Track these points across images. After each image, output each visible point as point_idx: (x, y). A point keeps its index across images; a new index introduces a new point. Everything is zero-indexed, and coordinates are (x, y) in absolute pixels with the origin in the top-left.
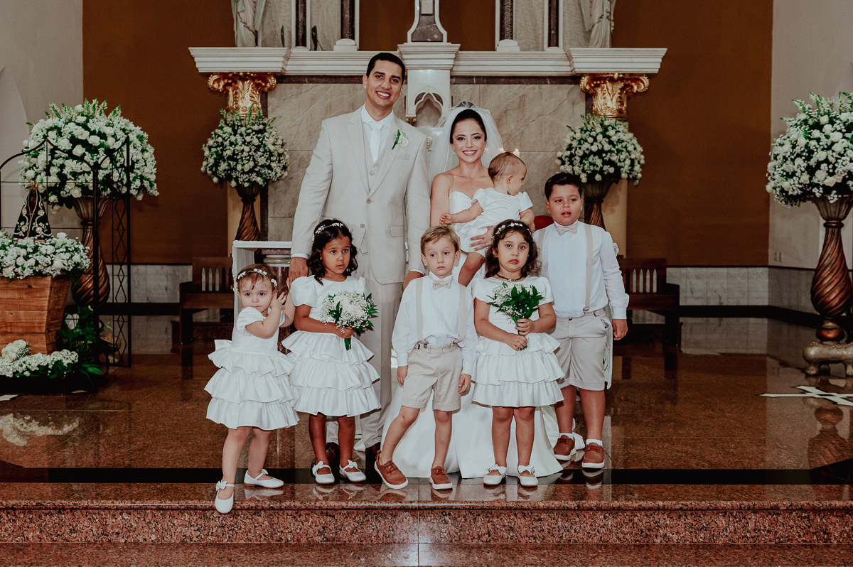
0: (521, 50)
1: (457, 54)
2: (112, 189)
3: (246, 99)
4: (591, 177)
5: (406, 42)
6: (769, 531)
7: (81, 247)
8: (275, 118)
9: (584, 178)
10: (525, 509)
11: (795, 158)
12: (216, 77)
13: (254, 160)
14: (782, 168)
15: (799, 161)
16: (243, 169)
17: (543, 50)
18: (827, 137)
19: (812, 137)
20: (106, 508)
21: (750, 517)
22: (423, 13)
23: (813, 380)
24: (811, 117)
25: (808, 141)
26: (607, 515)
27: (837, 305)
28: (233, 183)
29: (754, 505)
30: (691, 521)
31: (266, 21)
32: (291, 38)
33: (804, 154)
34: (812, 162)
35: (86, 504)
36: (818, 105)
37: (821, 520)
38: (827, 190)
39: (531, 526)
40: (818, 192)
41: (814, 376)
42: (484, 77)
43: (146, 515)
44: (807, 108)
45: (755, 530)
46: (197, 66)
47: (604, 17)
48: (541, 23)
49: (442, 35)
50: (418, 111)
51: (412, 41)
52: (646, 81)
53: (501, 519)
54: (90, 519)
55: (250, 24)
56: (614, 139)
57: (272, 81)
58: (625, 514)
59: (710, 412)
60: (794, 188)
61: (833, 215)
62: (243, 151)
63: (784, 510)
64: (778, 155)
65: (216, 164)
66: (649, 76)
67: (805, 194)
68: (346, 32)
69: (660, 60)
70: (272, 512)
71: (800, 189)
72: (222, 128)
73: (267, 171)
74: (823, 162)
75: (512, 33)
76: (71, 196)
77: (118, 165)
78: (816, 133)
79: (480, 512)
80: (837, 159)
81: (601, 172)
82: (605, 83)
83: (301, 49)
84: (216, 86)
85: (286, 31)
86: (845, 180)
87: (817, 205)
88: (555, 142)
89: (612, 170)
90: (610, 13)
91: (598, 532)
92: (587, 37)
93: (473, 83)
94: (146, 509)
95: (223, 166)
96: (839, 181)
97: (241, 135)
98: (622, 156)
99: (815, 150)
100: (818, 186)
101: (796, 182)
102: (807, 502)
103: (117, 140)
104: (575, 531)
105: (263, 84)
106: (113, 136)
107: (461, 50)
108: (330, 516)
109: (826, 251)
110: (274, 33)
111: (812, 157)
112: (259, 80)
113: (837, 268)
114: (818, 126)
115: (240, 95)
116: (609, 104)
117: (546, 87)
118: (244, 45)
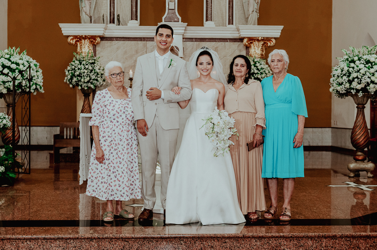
0: (216, 26)
1: (186, 28)
2: (22, 89)
3: (85, 48)
5: (162, 22)
6: (332, 247)
7: (7, 116)
8: (100, 57)
10: (219, 238)
11: (343, 76)
12: (72, 37)
13: (90, 77)
14: (337, 81)
15: (345, 77)
16: (84, 81)
17: (226, 26)
18: (357, 66)
19: (350, 67)
20: (19, 239)
21: (323, 240)
22: (170, 8)
23: (352, 179)
24: (350, 57)
25: (348, 68)
26: (257, 240)
27: (363, 144)
28: (80, 88)
29: (325, 235)
30: (296, 243)
31: (96, 12)
32: (107, 20)
33: (347, 74)
34: (351, 78)
35: (9, 237)
36: (353, 52)
37: (356, 241)
38: (358, 91)
39: (221, 246)
40: (353, 92)
41: (353, 177)
42: (198, 39)
43: (38, 242)
44: (348, 53)
45: (325, 246)
46: (63, 32)
47: (255, 11)
48: (225, 14)
49: (179, 19)
51: (165, 22)
52: (274, 41)
53: (207, 242)
54: (11, 244)
55: (88, 13)
56: (259, 67)
57: (98, 39)
58: (265, 240)
59: (305, 193)
60: (343, 90)
61: (360, 103)
62: (84, 72)
63: (339, 237)
64: (335, 74)
65: (72, 79)
66: (275, 38)
67: (348, 93)
68: (134, 16)
69: (281, 31)
70: (99, 240)
71: (345, 90)
72: (74, 62)
73: (96, 82)
74: (355, 78)
75: (211, 18)
76: (2, 92)
77: (25, 78)
78: (352, 65)
79: (197, 239)
80: (362, 76)
82: (255, 42)
83: (112, 25)
84: (71, 42)
85: (105, 16)
86: (366, 86)
87: (353, 98)
90: (257, 9)
91: (253, 248)
92: (246, 20)
93: (193, 41)
94: (38, 239)
95: (75, 79)
96: (363, 87)
97: (84, 65)
98: (263, 76)
99: (352, 72)
100: (353, 89)
101: (343, 87)
102: (350, 233)
103: (24, 66)
104: (242, 248)
105: (94, 41)
106: (23, 64)
107: (187, 26)
108: (127, 241)
109: (358, 119)
110: (99, 17)
111: (350, 76)
112: (92, 39)
113: (363, 127)
114: (353, 61)
115: (83, 46)
116: (257, 52)
117: (228, 44)
118: (85, 23)
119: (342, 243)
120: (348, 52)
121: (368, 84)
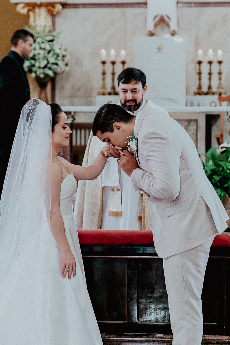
3: (41, 20)
8: (60, 32)
12: (22, 5)
13: (47, 60)
16: (39, 66)
28: (33, 75)
42: (200, 3)
50: (156, 26)
57: (59, 7)
62: (40, 54)
73: (55, 66)
84: (22, 11)
93: (193, 7)
97: (39, 43)
105: (53, 9)
112: (50, 6)
115: (37, 17)
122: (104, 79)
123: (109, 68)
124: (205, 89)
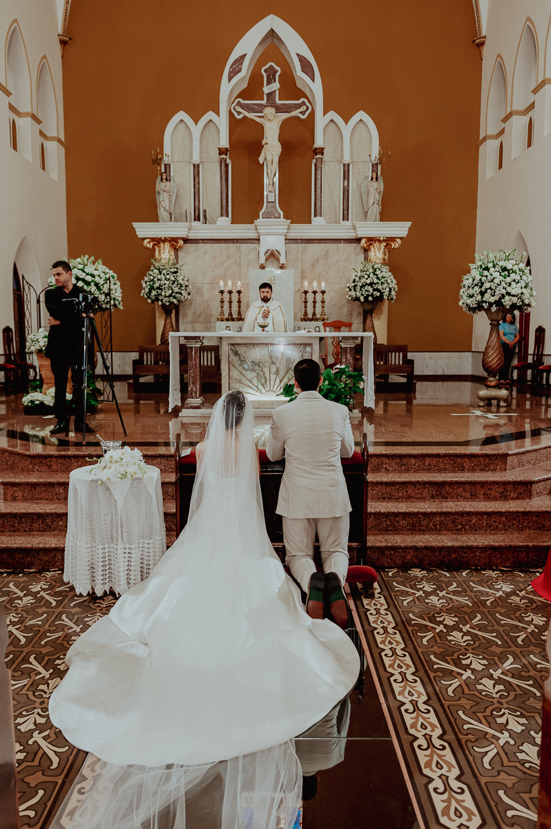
0: (326, 223)
1: (289, 226)
2: (98, 305)
3: (165, 254)
4: (366, 298)
5: (259, 219)
9: (362, 299)
11: (474, 287)
12: (148, 240)
13: (172, 289)
14: (467, 292)
15: (476, 288)
16: (165, 295)
17: (340, 223)
18: (491, 275)
19: (483, 275)
22: (269, 201)
23: (482, 409)
24: (484, 264)
25: (481, 277)
28: (160, 303)
31: (176, 207)
32: (191, 217)
33: (479, 284)
34: (483, 289)
36: (488, 257)
38: (491, 304)
40: (485, 306)
41: (483, 406)
42: (304, 239)
46: (137, 234)
47: (376, 203)
48: (338, 207)
49: (280, 214)
50: (266, 260)
51: (263, 218)
52: (399, 240)
55: (167, 208)
56: (380, 276)
57: (181, 242)
60: (474, 303)
61: (494, 318)
62: (165, 284)
64: (466, 285)
65: (150, 292)
66: (401, 238)
67: (479, 307)
68: (224, 213)
69: (408, 229)
71: (477, 304)
72: (152, 271)
73: (179, 295)
74: (488, 289)
75: (321, 213)
78: (486, 273)
80: (496, 287)
81: (372, 295)
82: (375, 243)
83: (197, 223)
84: (148, 245)
85: (188, 212)
86: (500, 299)
87: (486, 313)
88: (347, 277)
89: (378, 294)
90: (379, 201)
93: (298, 243)
95: (154, 293)
96: (497, 299)
97: (164, 274)
98: (385, 286)
99: (485, 282)
100: (486, 302)
101: (474, 300)
103: (100, 278)
105: (176, 244)
106: (98, 276)
107: (291, 223)
109: (491, 337)
110: (181, 214)
111: (483, 286)
112: (173, 241)
114: (487, 269)
115: (162, 251)
116: (378, 255)
117: (341, 246)
118: (164, 221)
119: (446, 462)
120: (482, 258)
121: (503, 296)
122: (222, 307)
123: (226, 297)
124: (310, 316)
